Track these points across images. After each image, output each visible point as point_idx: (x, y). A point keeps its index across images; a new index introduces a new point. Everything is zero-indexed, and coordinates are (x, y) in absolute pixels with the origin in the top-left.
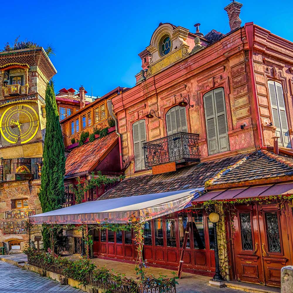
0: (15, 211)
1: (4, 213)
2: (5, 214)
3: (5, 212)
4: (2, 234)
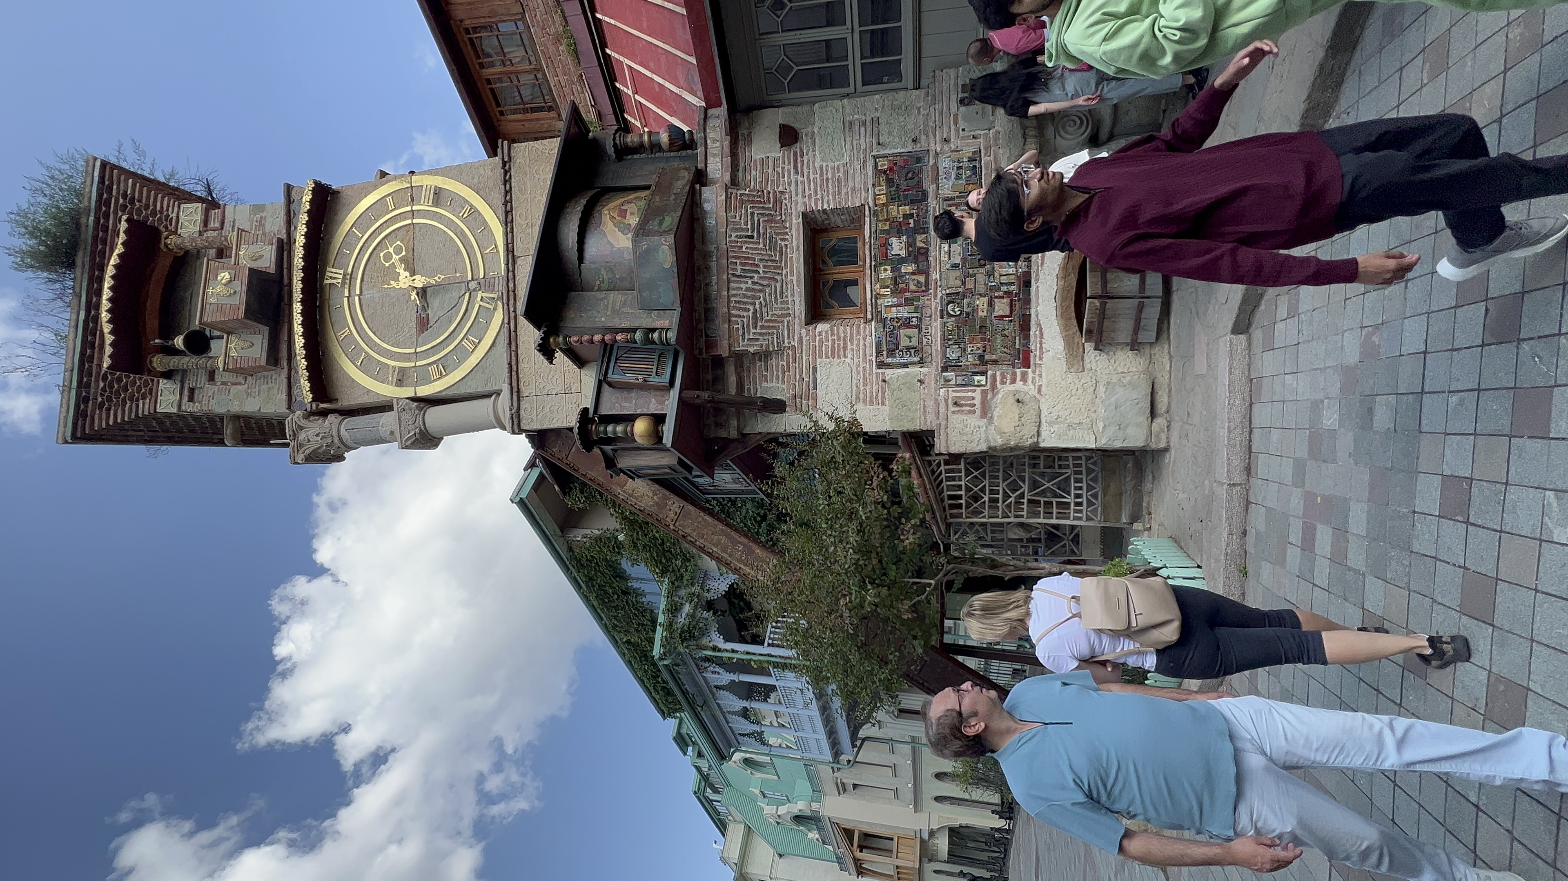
0: (878, 296)
1: (889, 373)
2: (889, 366)
3: (881, 365)
4: (1024, 378)
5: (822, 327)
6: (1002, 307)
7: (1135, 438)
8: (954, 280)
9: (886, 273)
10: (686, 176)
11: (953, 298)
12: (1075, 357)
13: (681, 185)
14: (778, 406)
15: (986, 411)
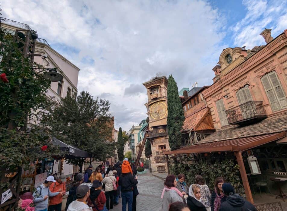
0: (160, 151)
3: (156, 152)
4: (155, 163)
5: (158, 147)
6: (159, 161)
7: (152, 171)
8: (161, 157)
9: (162, 152)
10: (166, 135)
11: (160, 157)
12: (156, 166)
13: (165, 135)
14: (152, 144)
15: (153, 160)
